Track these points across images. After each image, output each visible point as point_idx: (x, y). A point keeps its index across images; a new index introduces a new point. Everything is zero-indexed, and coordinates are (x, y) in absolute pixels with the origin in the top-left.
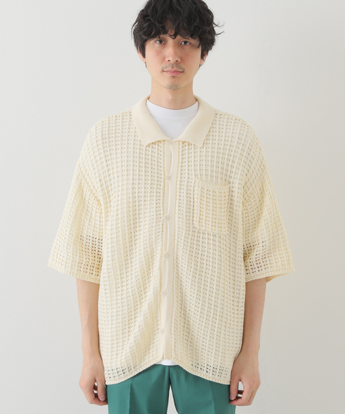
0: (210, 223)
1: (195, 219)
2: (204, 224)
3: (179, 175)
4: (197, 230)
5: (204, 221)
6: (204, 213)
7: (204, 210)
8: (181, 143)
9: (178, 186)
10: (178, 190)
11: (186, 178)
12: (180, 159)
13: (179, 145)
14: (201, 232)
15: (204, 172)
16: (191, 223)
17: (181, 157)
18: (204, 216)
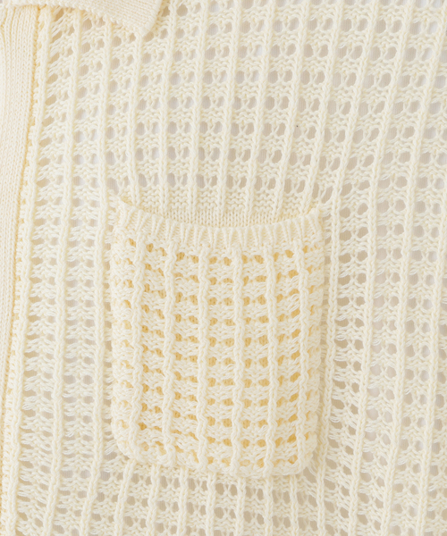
0: (200, 427)
1: (115, 411)
2: (165, 437)
3: (29, 191)
4: (128, 470)
5: (165, 420)
6: (167, 381)
7: (166, 362)
8: (46, 17)
9: (25, 244)
10: (23, 268)
11: (66, 203)
12: (39, 106)
13: (38, 25)
14: (154, 473)
15: (160, 165)
16: (97, 434)
17: (40, 95)
18: (168, 395)
